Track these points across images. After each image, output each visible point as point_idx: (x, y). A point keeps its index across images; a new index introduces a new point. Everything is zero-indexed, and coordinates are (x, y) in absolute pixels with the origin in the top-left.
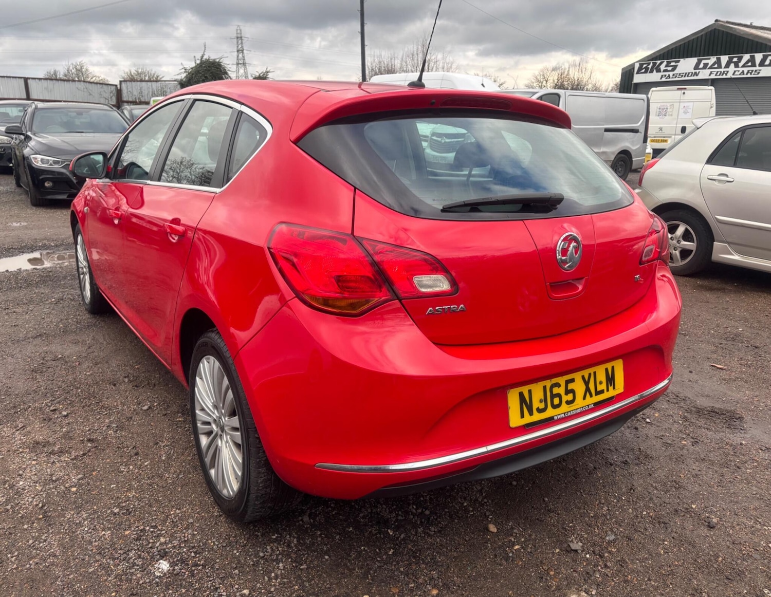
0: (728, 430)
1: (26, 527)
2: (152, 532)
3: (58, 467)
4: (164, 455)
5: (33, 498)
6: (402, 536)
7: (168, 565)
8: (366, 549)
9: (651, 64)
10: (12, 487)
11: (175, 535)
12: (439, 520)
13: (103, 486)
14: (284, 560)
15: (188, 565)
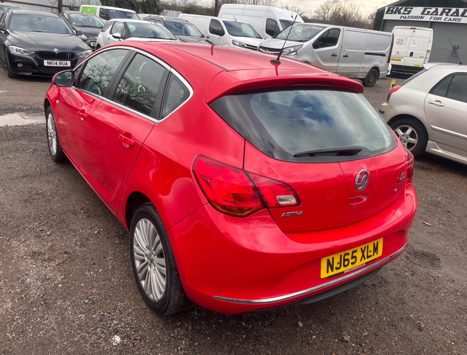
0: (431, 267)
1: (35, 309)
2: (108, 316)
3: (49, 270)
4: (110, 266)
5: (37, 290)
6: (250, 326)
7: (120, 339)
8: (230, 334)
9: (395, 8)
10: (23, 282)
11: (122, 319)
12: (270, 317)
13: (77, 284)
14: (185, 339)
15: (131, 339)
